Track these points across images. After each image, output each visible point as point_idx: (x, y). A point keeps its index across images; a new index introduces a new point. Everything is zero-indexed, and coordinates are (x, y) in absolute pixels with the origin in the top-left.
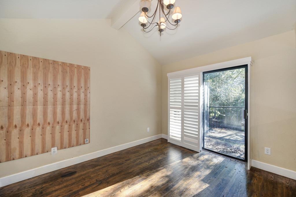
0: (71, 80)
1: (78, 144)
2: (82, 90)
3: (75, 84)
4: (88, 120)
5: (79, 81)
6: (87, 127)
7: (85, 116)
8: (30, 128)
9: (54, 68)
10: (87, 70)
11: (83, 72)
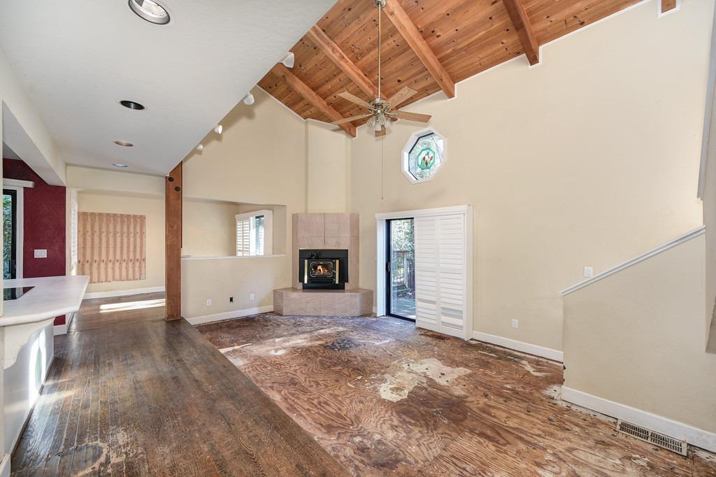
0: (128, 228)
1: (134, 279)
2: (138, 235)
3: (132, 230)
4: (144, 260)
5: (135, 227)
6: (143, 266)
7: (141, 257)
8: (97, 263)
9: (114, 220)
10: (142, 218)
11: (139, 220)
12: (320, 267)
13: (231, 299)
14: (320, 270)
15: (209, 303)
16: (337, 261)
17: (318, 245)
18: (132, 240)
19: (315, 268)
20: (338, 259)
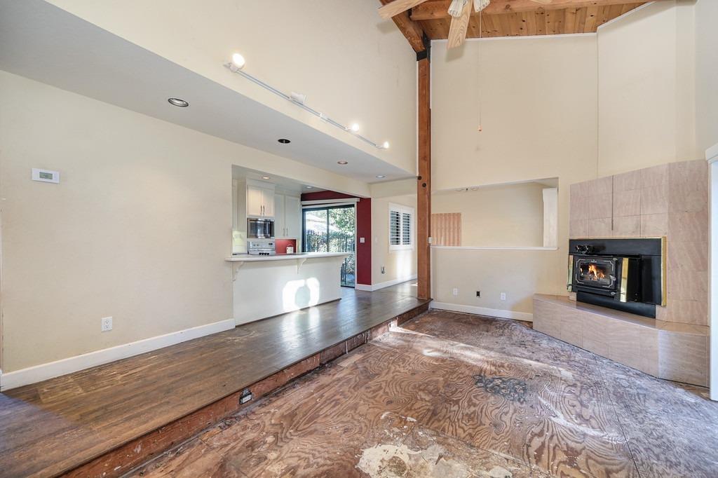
3: (452, 226)
5: (454, 223)
10: (459, 215)
11: (456, 217)
12: (592, 268)
13: (478, 294)
14: (592, 273)
15: (455, 291)
16: (625, 262)
17: (601, 232)
18: (452, 233)
19: (586, 268)
20: (626, 256)
